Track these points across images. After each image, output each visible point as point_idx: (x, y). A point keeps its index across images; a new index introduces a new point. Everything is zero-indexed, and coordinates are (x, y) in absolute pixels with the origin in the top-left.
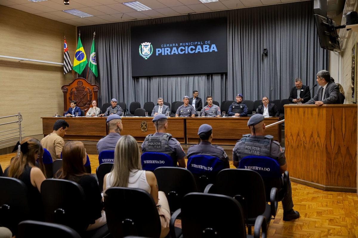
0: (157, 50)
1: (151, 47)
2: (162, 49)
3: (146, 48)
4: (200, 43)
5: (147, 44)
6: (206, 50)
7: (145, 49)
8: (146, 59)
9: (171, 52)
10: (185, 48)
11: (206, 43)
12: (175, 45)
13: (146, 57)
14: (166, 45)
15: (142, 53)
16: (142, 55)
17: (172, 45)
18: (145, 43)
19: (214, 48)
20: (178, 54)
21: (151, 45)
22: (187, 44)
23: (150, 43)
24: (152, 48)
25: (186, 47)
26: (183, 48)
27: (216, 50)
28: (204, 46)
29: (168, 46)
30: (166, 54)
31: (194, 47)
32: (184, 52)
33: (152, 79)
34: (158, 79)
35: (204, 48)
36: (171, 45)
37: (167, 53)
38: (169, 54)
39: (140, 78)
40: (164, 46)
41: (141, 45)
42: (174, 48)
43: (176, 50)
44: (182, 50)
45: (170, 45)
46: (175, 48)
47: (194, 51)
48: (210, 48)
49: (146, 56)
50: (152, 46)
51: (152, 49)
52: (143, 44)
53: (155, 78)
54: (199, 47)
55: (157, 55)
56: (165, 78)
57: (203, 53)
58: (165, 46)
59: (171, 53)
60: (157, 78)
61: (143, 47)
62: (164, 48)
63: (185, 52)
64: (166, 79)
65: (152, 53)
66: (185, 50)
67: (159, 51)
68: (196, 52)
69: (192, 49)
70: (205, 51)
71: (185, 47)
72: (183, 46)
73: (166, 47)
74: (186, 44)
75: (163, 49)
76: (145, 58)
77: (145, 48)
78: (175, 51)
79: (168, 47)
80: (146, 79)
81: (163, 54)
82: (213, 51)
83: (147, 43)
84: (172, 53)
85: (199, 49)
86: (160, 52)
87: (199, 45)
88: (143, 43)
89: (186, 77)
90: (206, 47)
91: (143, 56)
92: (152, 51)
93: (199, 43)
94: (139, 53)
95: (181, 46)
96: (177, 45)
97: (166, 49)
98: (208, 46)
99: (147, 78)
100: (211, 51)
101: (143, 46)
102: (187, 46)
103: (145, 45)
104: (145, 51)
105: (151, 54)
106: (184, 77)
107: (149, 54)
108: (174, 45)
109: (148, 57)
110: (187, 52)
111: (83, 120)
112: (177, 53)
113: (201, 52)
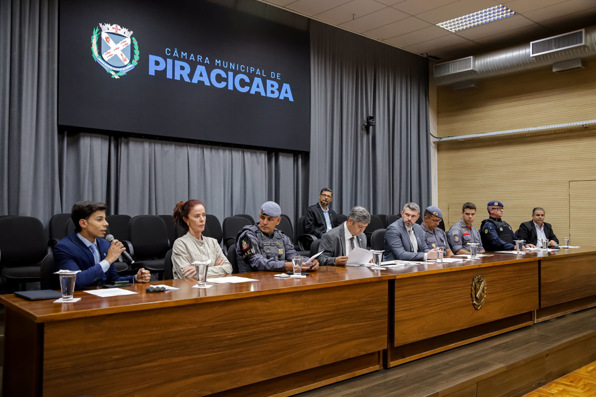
0: (152, 58)
1: (132, 45)
2: (168, 60)
3: (116, 42)
4: (261, 73)
5: (119, 32)
6: (273, 92)
7: (111, 44)
8: (117, 77)
9: (191, 76)
10: (227, 75)
11: (273, 76)
12: (204, 60)
13: (116, 72)
14: (180, 54)
15: (100, 53)
16: (101, 61)
17: (196, 58)
18: (114, 26)
19: (287, 93)
20: (209, 85)
21: (134, 39)
22: (232, 66)
23: (132, 32)
24: (136, 47)
25: (231, 74)
26: (224, 75)
27: (291, 99)
28: (269, 83)
29: (184, 57)
30: (177, 78)
31: (247, 80)
32: (223, 85)
33: (127, 144)
34: (146, 146)
35: (269, 89)
36: (192, 57)
37: (181, 75)
38: (187, 79)
39: (82, 134)
40: (172, 54)
41: (100, 30)
42: (199, 66)
43: (205, 74)
44: (219, 78)
45: (189, 56)
46: (200, 69)
47: (246, 89)
48: (280, 90)
49: (115, 69)
50: (136, 43)
51: (137, 52)
52: (107, 28)
53: (136, 142)
54: (258, 81)
55: (152, 72)
56: (166, 144)
57: (266, 97)
58: (176, 53)
59: (191, 79)
60: (143, 142)
61: (104, 35)
62: (174, 59)
63: (227, 85)
64: (171, 150)
65: (135, 63)
66: (226, 80)
67: (157, 63)
68: (253, 92)
69: (243, 83)
70: (269, 95)
71: (226, 71)
72: (222, 68)
73: (179, 59)
74: (229, 65)
75: (170, 61)
76: (113, 73)
77: (111, 42)
78: (201, 75)
79: (183, 60)
80: (105, 139)
81: (169, 75)
82: (286, 99)
83: (119, 27)
84: (195, 80)
85: (257, 86)
86: (161, 68)
87: (258, 76)
88: (108, 26)
89: (224, 150)
90: (272, 86)
91: (106, 65)
92: (137, 58)
93: (258, 72)
94: (91, 52)
95: (218, 67)
96: (207, 61)
97: (178, 63)
98: (276, 85)
99: (108, 137)
100: (282, 98)
101: (107, 35)
102: (232, 70)
103: (114, 31)
104: (113, 52)
105: (130, 67)
106: (218, 149)
107: (126, 63)
108: (200, 58)
109: (123, 71)
110: (231, 88)
111: (304, 297)
112: (207, 83)
113: (263, 94)
